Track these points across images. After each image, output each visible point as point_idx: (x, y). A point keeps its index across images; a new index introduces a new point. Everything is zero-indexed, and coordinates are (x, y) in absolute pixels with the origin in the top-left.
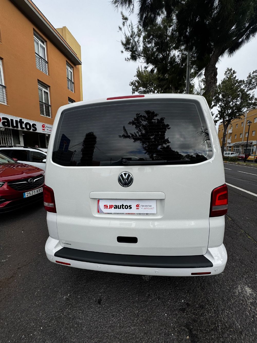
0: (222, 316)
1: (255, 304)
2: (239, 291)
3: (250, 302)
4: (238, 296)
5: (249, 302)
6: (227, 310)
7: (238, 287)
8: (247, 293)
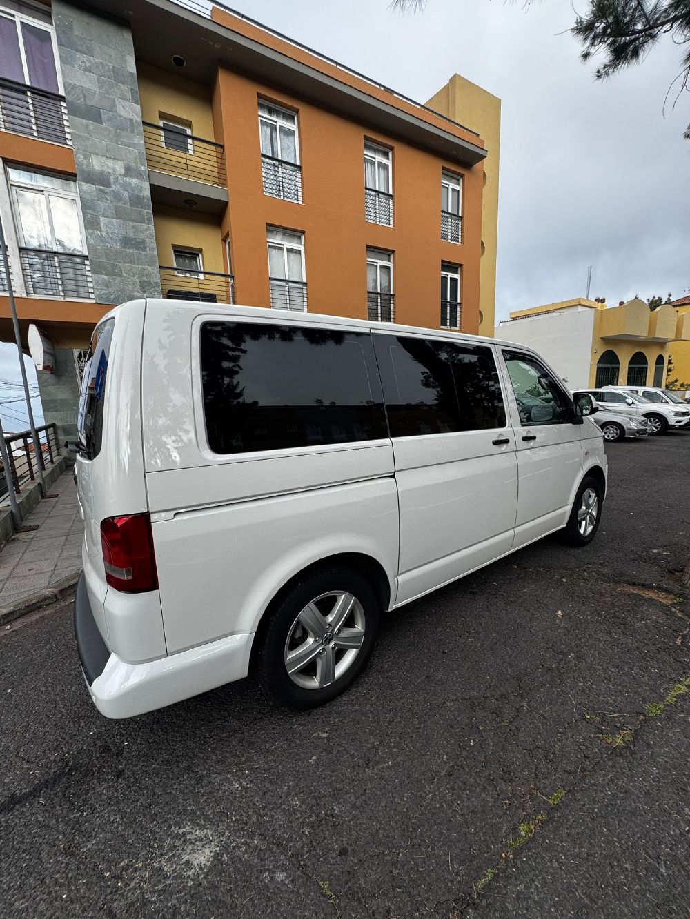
0: (106, 813)
1: (159, 878)
2: (190, 833)
3: (161, 866)
4: (171, 834)
5: (160, 862)
6: (122, 819)
7: (202, 828)
8: (190, 853)
